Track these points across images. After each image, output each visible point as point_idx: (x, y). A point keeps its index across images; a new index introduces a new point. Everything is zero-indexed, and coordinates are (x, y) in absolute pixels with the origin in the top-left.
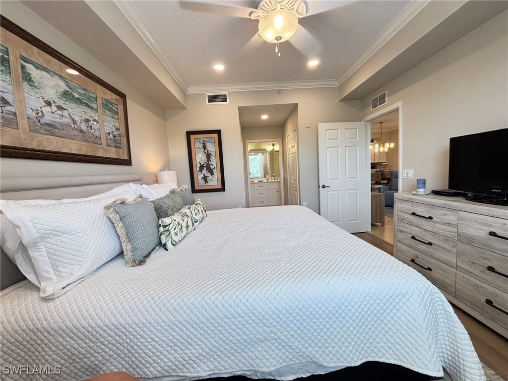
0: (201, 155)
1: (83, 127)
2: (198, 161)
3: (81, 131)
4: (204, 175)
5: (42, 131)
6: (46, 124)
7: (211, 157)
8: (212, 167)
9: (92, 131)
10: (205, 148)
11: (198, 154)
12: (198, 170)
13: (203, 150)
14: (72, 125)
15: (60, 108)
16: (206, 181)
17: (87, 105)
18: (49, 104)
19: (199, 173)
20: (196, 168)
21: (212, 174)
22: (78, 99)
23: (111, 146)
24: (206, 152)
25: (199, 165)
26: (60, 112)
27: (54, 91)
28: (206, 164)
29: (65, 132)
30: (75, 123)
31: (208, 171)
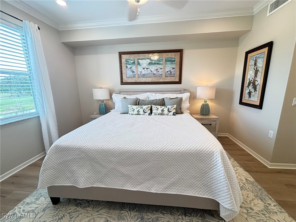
0: (251, 72)
1: (155, 72)
2: (249, 77)
3: (154, 74)
4: (250, 90)
5: (141, 77)
6: (143, 75)
7: (258, 73)
8: (257, 83)
9: (159, 73)
10: (255, 64)
11: (250, 71)
12: (247, 85)
13: (253, 67)
14: (151, 73)
15: (147, 69)
16: (250, 97)
17: (158, 64)
18: (144, 69)
19: (247, 88)
20: (246, 84)
21: (255, 90)
22: (154, 63)
23: (168, 77)
24: (255, 68)
25: (248, 81)
26: (147, 70)
27: (146, 64)
28: (253, 80)
29: (148, 76)
30: (152, 71)
31: (253, 87)
